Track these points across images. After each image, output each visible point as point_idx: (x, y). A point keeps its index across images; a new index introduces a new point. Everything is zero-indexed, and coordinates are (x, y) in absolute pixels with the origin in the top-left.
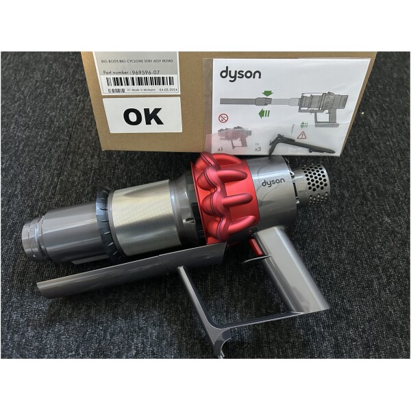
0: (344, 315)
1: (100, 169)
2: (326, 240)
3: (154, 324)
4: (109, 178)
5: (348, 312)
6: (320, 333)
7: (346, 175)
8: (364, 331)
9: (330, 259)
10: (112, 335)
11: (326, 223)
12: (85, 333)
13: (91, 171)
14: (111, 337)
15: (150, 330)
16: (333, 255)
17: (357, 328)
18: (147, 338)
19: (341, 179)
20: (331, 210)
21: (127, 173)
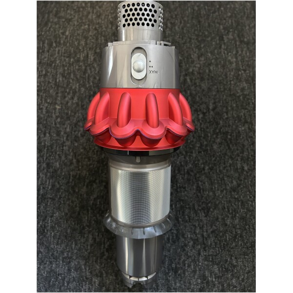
0: (231, 269)
1: (51, 146)
2: (225, 208)
3: (97, 276)
4: (59, 155)
5: (234, 266)
6: (212, 281)
7: (248, 150)
8: (243, 280)
9: (226, 225)
10: (68, 283)
11: (226, 194)
12: (50, 282)
13: (45, 147)
14: (68, 284)
15: (94, 280)
16: (228, 222)
17: (239, 278)
18: (92, 285)
19: (243, 153)
20: (232, 182)
21: (73, 150)
